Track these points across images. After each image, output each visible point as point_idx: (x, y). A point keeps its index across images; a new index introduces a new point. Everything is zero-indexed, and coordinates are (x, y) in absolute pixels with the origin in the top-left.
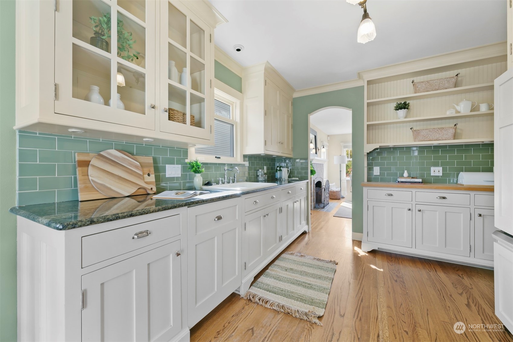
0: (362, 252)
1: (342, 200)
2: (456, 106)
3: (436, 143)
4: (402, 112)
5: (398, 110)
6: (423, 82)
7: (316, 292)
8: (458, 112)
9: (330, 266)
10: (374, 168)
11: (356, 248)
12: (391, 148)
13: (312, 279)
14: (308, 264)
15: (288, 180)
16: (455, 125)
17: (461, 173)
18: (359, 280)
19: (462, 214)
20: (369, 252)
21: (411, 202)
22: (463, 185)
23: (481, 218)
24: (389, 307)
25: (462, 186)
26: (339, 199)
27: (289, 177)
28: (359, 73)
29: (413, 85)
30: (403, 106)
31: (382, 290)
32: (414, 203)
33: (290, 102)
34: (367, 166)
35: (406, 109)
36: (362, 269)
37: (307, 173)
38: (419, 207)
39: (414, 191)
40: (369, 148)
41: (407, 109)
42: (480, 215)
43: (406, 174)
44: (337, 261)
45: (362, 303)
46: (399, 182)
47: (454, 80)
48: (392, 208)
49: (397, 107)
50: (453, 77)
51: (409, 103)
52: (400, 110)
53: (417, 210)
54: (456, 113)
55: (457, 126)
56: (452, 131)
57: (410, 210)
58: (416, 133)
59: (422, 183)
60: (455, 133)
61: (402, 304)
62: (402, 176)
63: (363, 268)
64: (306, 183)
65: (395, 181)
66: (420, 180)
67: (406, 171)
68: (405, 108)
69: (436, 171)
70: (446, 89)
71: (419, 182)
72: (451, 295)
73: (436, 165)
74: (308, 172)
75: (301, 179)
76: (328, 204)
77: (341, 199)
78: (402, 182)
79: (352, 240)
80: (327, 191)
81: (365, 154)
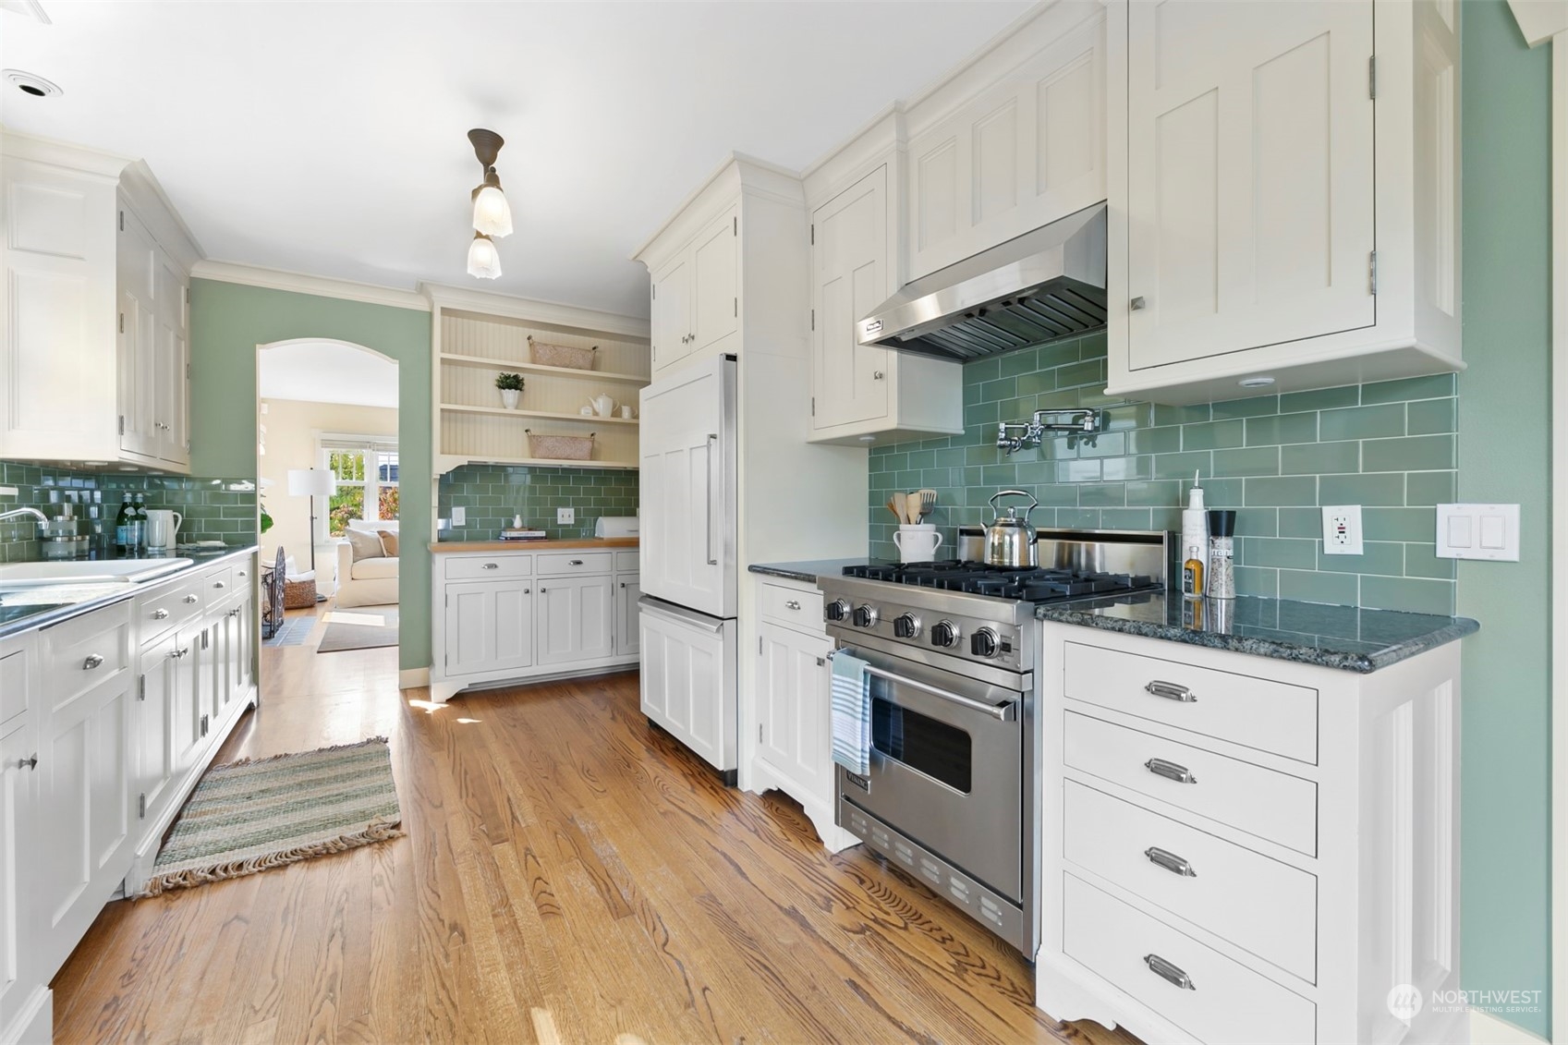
0: (431, 706)
1: (320, 609)
2: (592, 401)
3: (566, 463)
4: (510, 395)
5: (504, 389)
6: (546, 345)
7: (365, 800)
8: (596, 413)
9: (371, 748)
10: (453, 509)
11: (416, 703)
12: (488, 466)
13: (340, 785)
14: (307, 765)
15: (177, 549)
16: (592, 435)
17: (600, 518)
18: (448, 748)
19: (602, 588)
20: (449, 701)
21: (530, 577)
22: (602, 539)
23: (624, 589)
24: (512, 762)
25: (601, 541)
26: (311, 606)
27: (179, 539)
28: (422, 284)
29: (530, 345)
30: (511, 382)
31: (494, 747)
32: (534, 577)
33: (183, 288)
34: (437, 505)
35: (518, 391)
36: (447, 732)
37: (252, 526)
38: (543, 584)
39: (534, 553)
40: (444, 464)
41: (521, 390)
42: (623, 585)
43: (517, 522)
44: (384, 736)
45: (468, 776)
46: (506, 538)
47: (590, 355)
48: (497, 593)
49: (502, 382)
50: (589, 351)
51: (523, 380)
52: (507, 390)
53: (539, 590)
54: (594, 415)
55: (596, 436)
56: (588, 445)
57: (528, 592)
58: (534, 441)
59: (546, 538)
60: (593, 448)
61: (531, 752)
62: (510, 526)
63: (449, 729)
64: (250, 556)
65: (497, 537)
66: (543, 534)
67: (518, 517)
68: (516, 389)
69: (566, 516)
70: (580, 369)
71: (542, 538)
72: (593, 715)
73: (566, 505)
74: (255, 522)
75: (232, 545)
76: (282, 622)
77: (317, 605)
78: (512, 539)
79: (401, 690)
80: (281, 584)
81: (434, 477)
